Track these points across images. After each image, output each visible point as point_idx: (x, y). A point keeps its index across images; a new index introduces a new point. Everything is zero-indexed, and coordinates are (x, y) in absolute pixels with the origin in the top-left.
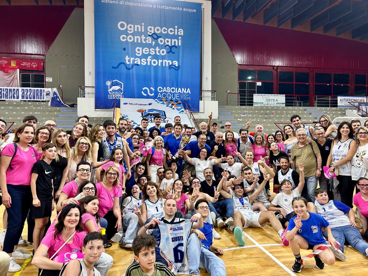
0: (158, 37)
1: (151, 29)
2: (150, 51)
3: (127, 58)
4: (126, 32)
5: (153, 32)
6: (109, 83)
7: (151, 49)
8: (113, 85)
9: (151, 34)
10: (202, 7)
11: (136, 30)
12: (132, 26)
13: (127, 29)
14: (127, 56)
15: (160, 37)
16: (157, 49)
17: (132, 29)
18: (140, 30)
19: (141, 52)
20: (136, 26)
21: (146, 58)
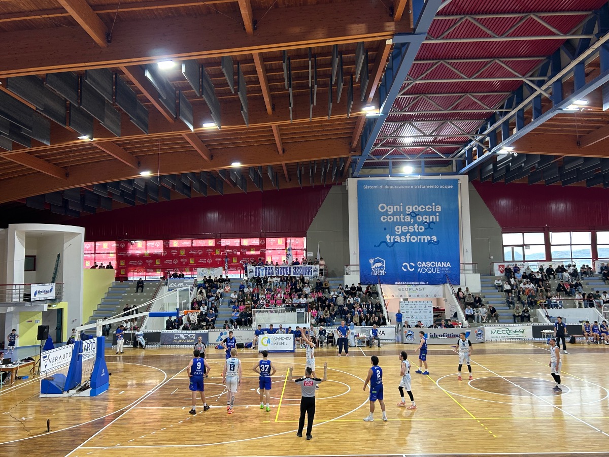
0: (417, 215)
1: (409, 208)
2: (409, 229)
3: (388, 237)
4: (386, 214)
5: (411, 211)
6: (372, 261)
7: (410, 228)
8: (375, 262)
9: (409, 213)
10: (459, 182)
11: (395, 211)
12: (392, 207)
13: (387, 210)
14: (388, 235)
15: (418, 215)
16: (416, 226)
17: (392, 210)
18: (399, 210)
19: (400, 230)
20: (395, 207)
21: (406, 236)
